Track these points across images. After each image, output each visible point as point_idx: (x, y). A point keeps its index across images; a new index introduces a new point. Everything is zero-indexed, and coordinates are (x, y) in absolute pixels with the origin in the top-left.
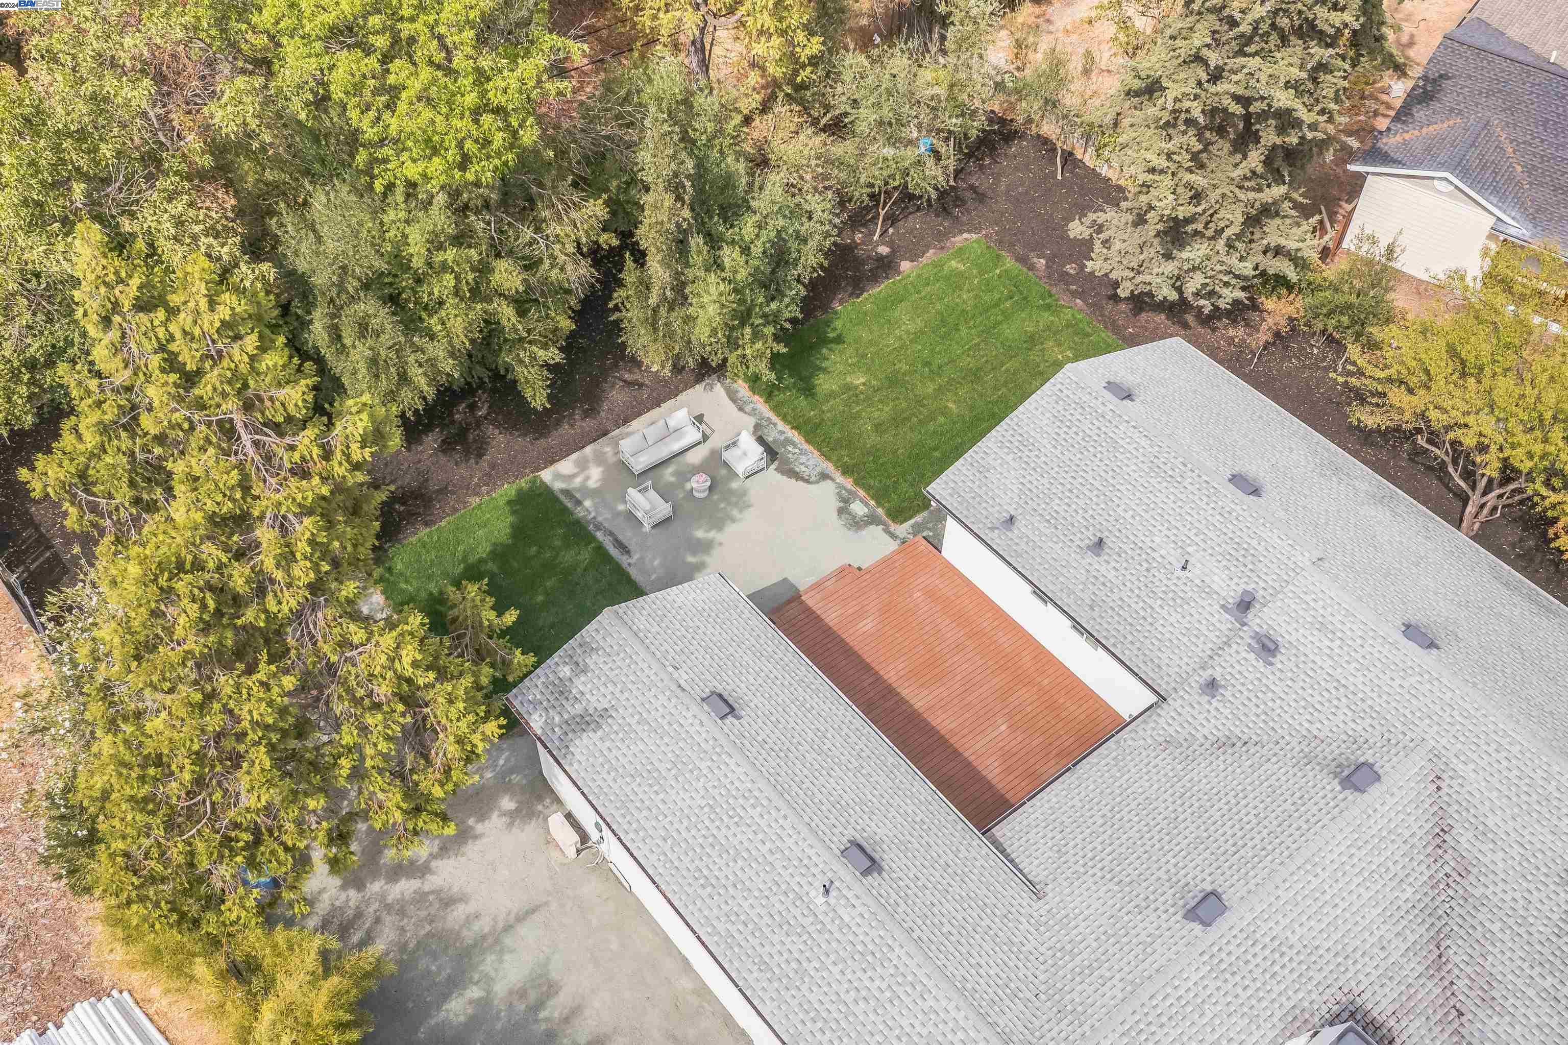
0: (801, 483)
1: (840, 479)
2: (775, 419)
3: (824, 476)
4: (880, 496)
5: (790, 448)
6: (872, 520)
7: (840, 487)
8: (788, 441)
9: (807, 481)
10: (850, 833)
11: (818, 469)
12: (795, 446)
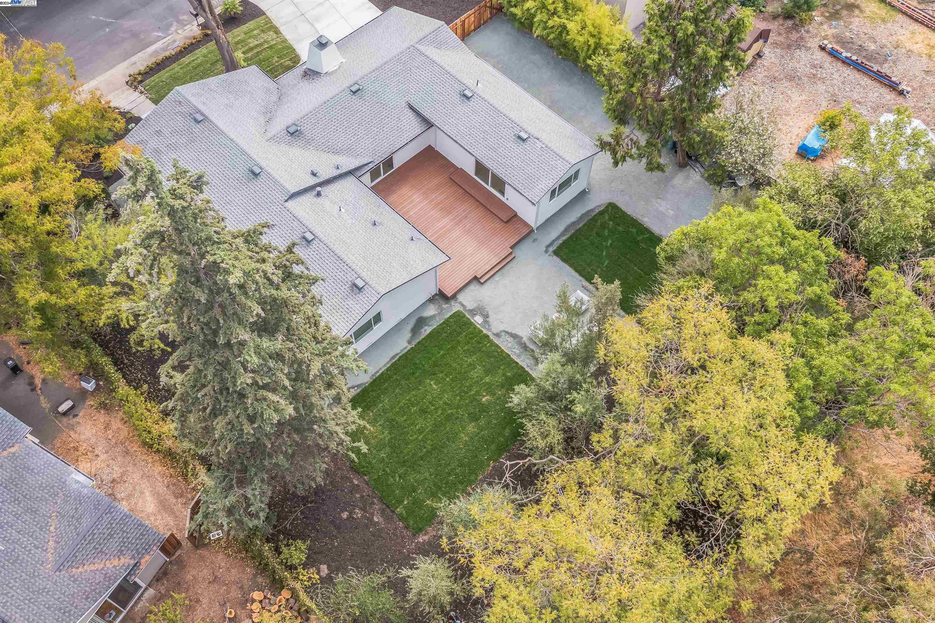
0: (510, 331)
1: (489, 334)
2: (527, 369)
3: (497, 335)
4: (469, 324)
5: (518, 352)
6: (473, 312)
7: (490, 330)
8: (519, 356)
9: (507, 332)
10: (471, 103)
11: (501, 340)
12: (515, 353)
